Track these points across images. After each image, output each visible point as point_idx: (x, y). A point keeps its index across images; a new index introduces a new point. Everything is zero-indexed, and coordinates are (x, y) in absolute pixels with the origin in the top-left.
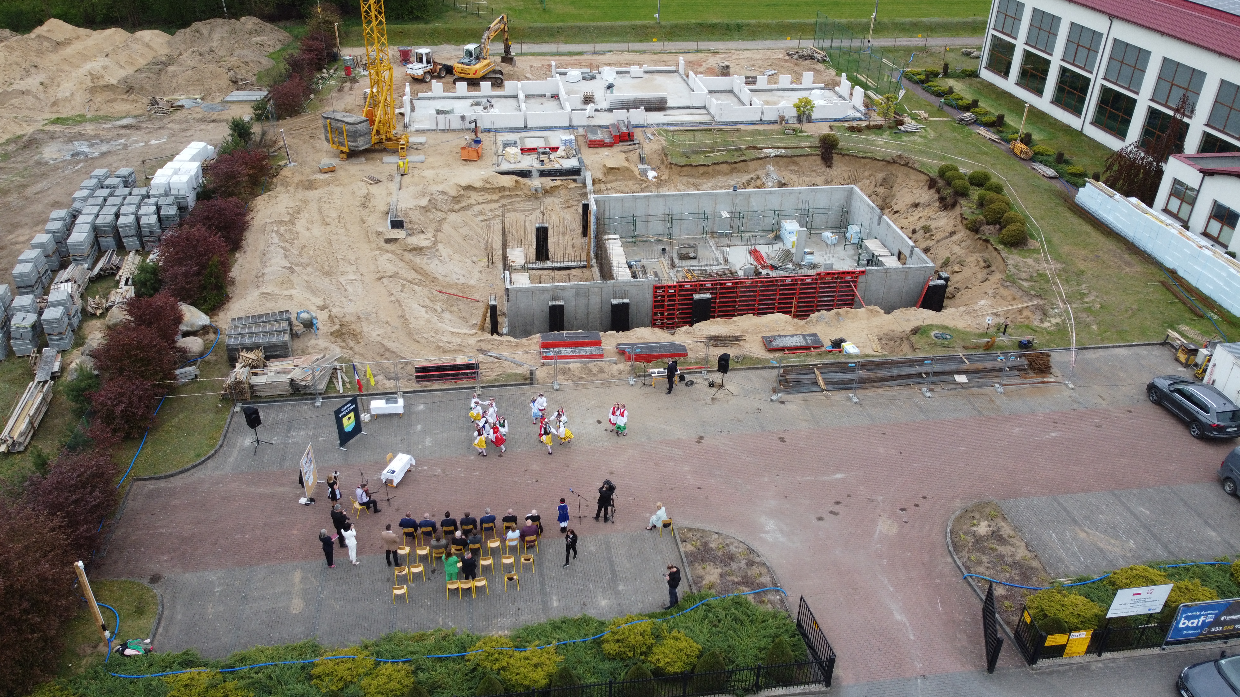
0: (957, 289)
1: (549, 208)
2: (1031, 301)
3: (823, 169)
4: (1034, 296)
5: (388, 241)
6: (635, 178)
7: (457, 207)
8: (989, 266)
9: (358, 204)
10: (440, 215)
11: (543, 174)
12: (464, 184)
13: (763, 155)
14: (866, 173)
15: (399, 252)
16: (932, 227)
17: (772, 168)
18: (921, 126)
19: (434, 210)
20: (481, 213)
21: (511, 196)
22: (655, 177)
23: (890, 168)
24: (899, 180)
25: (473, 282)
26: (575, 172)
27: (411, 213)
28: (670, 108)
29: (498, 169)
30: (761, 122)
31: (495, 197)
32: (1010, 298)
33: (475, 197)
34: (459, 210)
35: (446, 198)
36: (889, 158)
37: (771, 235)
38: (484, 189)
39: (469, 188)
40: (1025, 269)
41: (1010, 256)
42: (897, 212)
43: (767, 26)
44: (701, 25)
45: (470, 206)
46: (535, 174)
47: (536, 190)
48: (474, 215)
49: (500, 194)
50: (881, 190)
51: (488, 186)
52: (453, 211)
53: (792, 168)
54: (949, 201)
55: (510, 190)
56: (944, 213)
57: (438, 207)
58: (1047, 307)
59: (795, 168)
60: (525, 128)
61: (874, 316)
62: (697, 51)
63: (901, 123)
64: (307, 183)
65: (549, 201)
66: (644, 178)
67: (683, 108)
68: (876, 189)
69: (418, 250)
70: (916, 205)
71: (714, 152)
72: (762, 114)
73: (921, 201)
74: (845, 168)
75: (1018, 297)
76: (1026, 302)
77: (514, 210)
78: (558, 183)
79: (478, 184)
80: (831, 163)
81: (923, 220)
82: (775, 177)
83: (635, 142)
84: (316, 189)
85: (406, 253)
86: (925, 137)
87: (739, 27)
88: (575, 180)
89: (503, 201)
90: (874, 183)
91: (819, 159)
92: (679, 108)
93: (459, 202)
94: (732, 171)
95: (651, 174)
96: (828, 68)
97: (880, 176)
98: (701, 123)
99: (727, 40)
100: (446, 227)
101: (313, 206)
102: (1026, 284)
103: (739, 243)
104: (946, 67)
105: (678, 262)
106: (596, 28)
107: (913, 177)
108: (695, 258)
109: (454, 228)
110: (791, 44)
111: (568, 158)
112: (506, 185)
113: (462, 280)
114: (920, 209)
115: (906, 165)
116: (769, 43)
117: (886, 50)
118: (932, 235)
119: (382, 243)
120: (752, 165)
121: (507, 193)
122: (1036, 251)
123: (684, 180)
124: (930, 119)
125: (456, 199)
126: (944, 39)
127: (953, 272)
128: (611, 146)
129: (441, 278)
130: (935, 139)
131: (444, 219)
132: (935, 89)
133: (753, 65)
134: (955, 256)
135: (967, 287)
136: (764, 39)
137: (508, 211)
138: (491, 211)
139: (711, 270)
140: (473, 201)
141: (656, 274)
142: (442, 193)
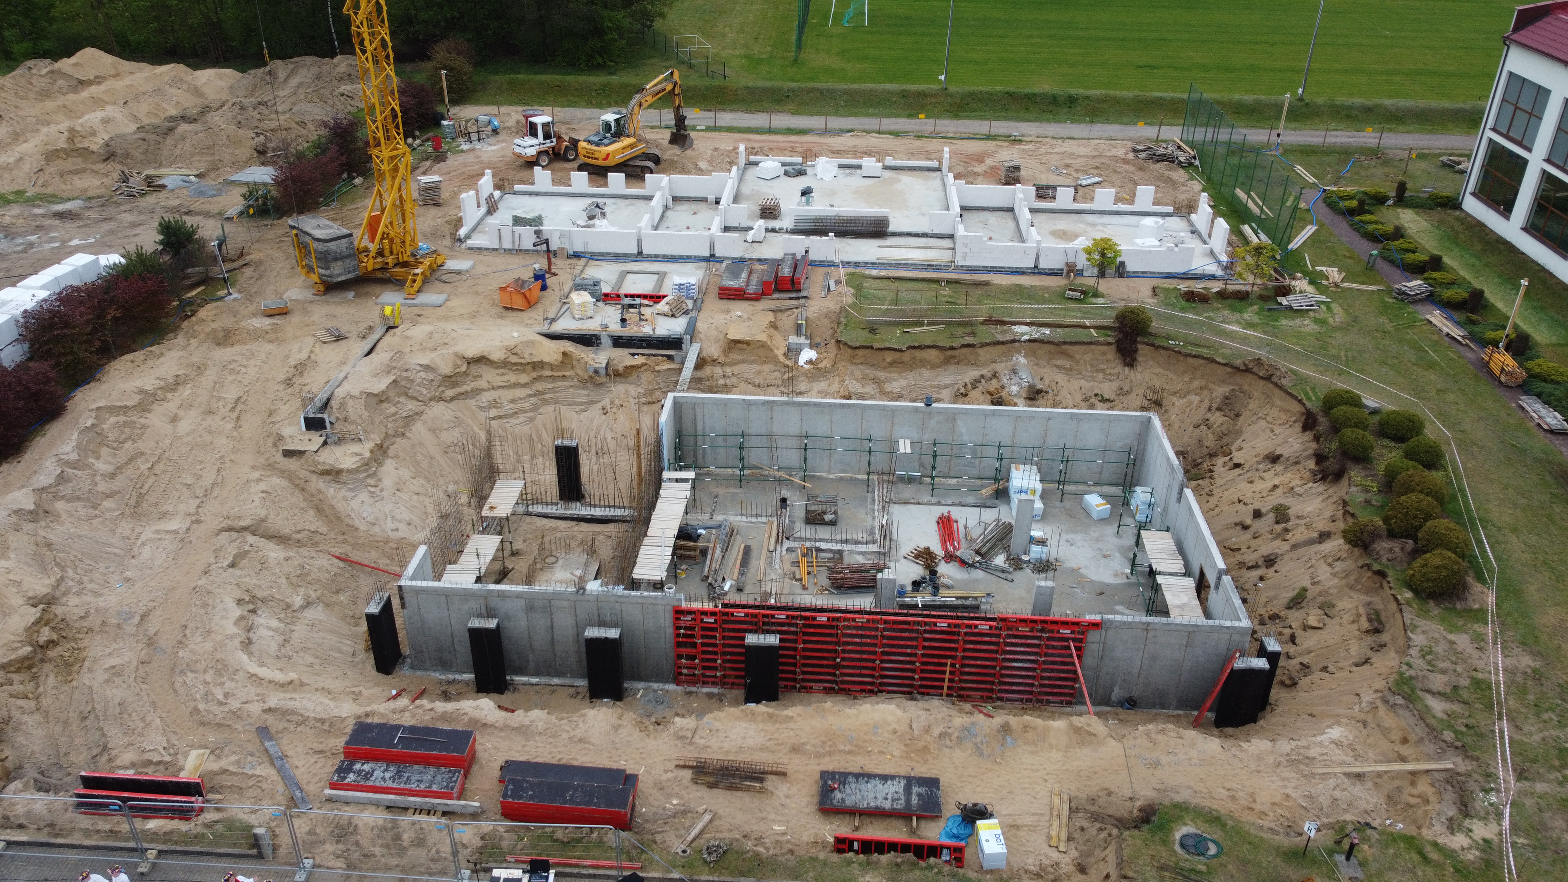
0: (1305, 667)
1: (617, 402)
2: (1439, 757)
3: (1118, 368)
4: (1450, 745)
5: (288, 454)
6: (775, 360)
7: (450, 393)
8: (1377, 631)
9: (282, 377)
10: (411, 406)
11: (619, 342)
12: (471, 353)
13: (1008, 337)
14: (1196, 384)
15: (303, 474)
16: (1291, 512)
17: (1023, 360)
18: (1323, 298)
19: (402, 399)
20: (494, 404)
21: (553, 378)
22: (810, 362)
23: (1239, 378)
24: (1253, 405)
26: (674, 343)
27: (350, 403)
28: (894, 234)
29: (545, 329)
30: (1036, 271)
31: (524, 378)
32: (1396, 736)
33: (490, 376)
34: (453, 399)
35: (431, 376)
36: (1238, 362)
37: (986, 492)
38: (505, 364)
39: (481, 360)
40: (1446, 665)
41: (1423, 623)
42: (1237, 466)
43: (1116, 102)
44: (1010, 95)
45: (477, 392)
46: (606, 341)
47: (596, 371)
48: (480, 408)
49: (534, 374)
50: (1217, 418)
51: (514, 359)
52: (441, 399)
53: (1059, 362)
54: (1332, 464)
55: (552, 367)
56: (1319, 487)
57: (411, 392)
58: (1472, 786)
59: (1067, 364)
60: (640, 256)
61: (1081, 744)
62: (989, 137)
63: (1285, 291)
64: (221, 335)
65: (619, 389)
66: (788, 362)
67: (917, 235)
68: (1209, 415)
69: (333, 474)
70: (1274, 459)
71: (922, 324)
72: (1037, 258)
73: (1285, 451)
74: (1158, 370)
75: (1413, 737)
76: (1429, 758)
77: (556, 402)
78: (639, 360)
79: (497, 355)
80: (1134, 360)
81: (1279, 491)
82: (1026, 377)
83: (804, 293)
84: (232, 345)
85: (314, 478)
86: (1322, 322)
87: (1072, 101)
88: (670, 358)
89: (540, 386)
90: (1207, 404)
91: (1111, 353)
92: (909, 235)
93: (455, 385)
94: (947, 361)
95: (808, 354)
96: (1192, 178)
97: (1221, 391)
98: (930, 267)
99: (1048, 121)
100: (419, 429)
101: (210, 376)
102: (1437, 706)
103: (927, 498)
104: (1402, 188)
105: (802, 530)
106: (845, 92)
107: (1278, 403)
108: (833, 523)
109: (432, 430)
110: (1145, 131)
111: (673, 316)
112: (546, 359)
113: (401, 534)
114: (1279, 468)
115: (1268, 378)
116: (1113, 129)
117: (1306, 152)
118: (1286, 530)
119: (279, 457)
120: (984, 353)
121: (548, 373)
122: (1479, 615)
123: (858, 371)
124: (1346, 285)
125: (450, 380)
126: (1416, 136)
127: (1306, 627)
128: (757, 298)
129: (362, 527)
130: (1343, 328)
131: (419, 414)
132: (1371, 228)
133: (1068, 166)
134: (1318, 588)
135: (1325, 669)
136: (1108, 121)
137: (546, 402)
138: (512, 401)
139: (851, 552)
140: (482, 384)
141: (747, 551)
142: (427, 368)
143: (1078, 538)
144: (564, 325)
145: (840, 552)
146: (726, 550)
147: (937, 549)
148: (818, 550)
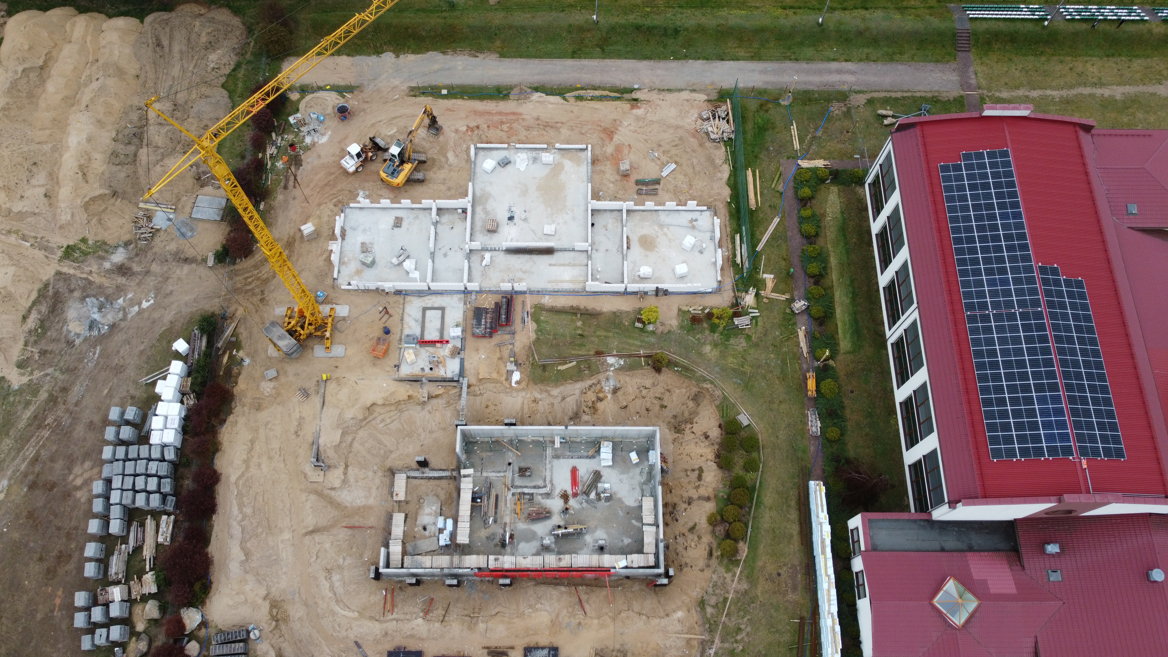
3: (653, 374)
5: (312, 482)
7: (364, 424)
8: (709, 558)
10: (351, 438)
11: (431, 380)
12: (369, 404)
15: (320, 488)
16: (703, 475)
17: (611, 374)
19: (347, 437)
20: (383, 421)
21: (405, 404)
22: (517, 382)
24: (705, 402)
25: (371, 501)
27: (328, 450)
29: (397, 376)
30: (625, 292)
31: (393, 407)
33: (379, 410)
34: (366, 426)
35: (355, 421)
37: (591, 452)
38: (384, 405)
39: (373, 405)
40: (719, 590)
41: (719, 569)
42: (693, 433)
45: (374, 419)
46: (425, 380)
48: (378, 425)
49: (397, 404)
50: (691, 404)
51: (387, 403)
52: (362, 428)
53: (627, 373)
55: (404, 401)
56: (715, 467)
57: (350, 432)
59: (631, 375)
60: (429, 290)
64: (256, 402)
65: (435, 402)
66: (508, 385)
68: (687, 402)
70: (707, 437)
71: (566, 363)
72: (626, 288)
73: (711, 434)
74: (670, 378)
75: (698, 623)
76: (700, 634)
77: (408, 411)
78: (442, 389)
79: (380, 402)
80: (660, 372)
82: (612, 383)
83: (512, 327)
84: (264, 409)
85: (325, 489)
86: (749, 338)
88: (455, 387)
90: (688, 394)
91: (651, 370)
93: (365, 419)
95: (515, 377)
96: (726, 161)
97: (695, 389)
100: (356, 445)
101: (262, 434)
102: (709, 612)
103: (567, 455)
105: (518, 481)
107: (713, 410)
108: (529, 476)
109: (362, 444)
111: (453, 358)
113: (364, 503)
114: (707, 443)
117: (805, 101)
118: (699, 486)
119: (308, 484)
122: (738, 563)
123: (539, 388)
124: (772, 296)
125: (363, 418)
127: (691, 546)
128: (491, 334)
129: (349, 505)
130: (757, 343)
131: (355, 439)
134: (700, 526)
137: (404, 412)
139: (537, 494)
140: (376, 414)
141: (497, 496)
142: (352, 418)
143: (624, 477)
144: (405, 371)
145: (532, 494)
146: (489, 498)
147: (570, 492)
148: (524, 494)
